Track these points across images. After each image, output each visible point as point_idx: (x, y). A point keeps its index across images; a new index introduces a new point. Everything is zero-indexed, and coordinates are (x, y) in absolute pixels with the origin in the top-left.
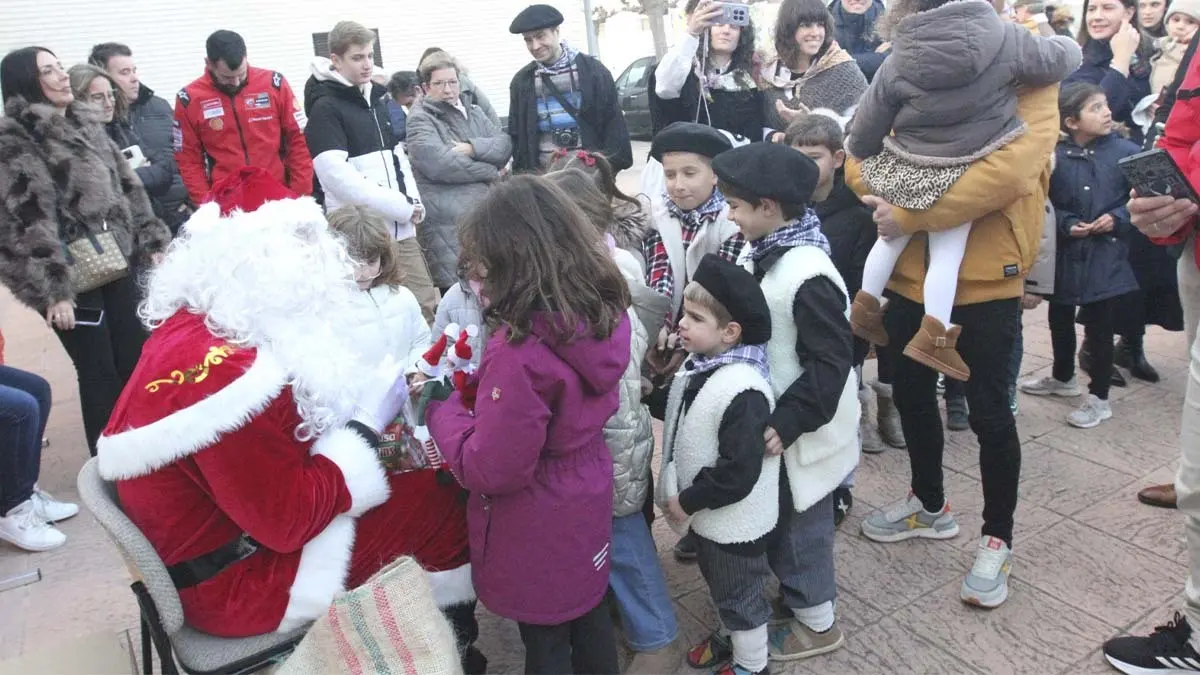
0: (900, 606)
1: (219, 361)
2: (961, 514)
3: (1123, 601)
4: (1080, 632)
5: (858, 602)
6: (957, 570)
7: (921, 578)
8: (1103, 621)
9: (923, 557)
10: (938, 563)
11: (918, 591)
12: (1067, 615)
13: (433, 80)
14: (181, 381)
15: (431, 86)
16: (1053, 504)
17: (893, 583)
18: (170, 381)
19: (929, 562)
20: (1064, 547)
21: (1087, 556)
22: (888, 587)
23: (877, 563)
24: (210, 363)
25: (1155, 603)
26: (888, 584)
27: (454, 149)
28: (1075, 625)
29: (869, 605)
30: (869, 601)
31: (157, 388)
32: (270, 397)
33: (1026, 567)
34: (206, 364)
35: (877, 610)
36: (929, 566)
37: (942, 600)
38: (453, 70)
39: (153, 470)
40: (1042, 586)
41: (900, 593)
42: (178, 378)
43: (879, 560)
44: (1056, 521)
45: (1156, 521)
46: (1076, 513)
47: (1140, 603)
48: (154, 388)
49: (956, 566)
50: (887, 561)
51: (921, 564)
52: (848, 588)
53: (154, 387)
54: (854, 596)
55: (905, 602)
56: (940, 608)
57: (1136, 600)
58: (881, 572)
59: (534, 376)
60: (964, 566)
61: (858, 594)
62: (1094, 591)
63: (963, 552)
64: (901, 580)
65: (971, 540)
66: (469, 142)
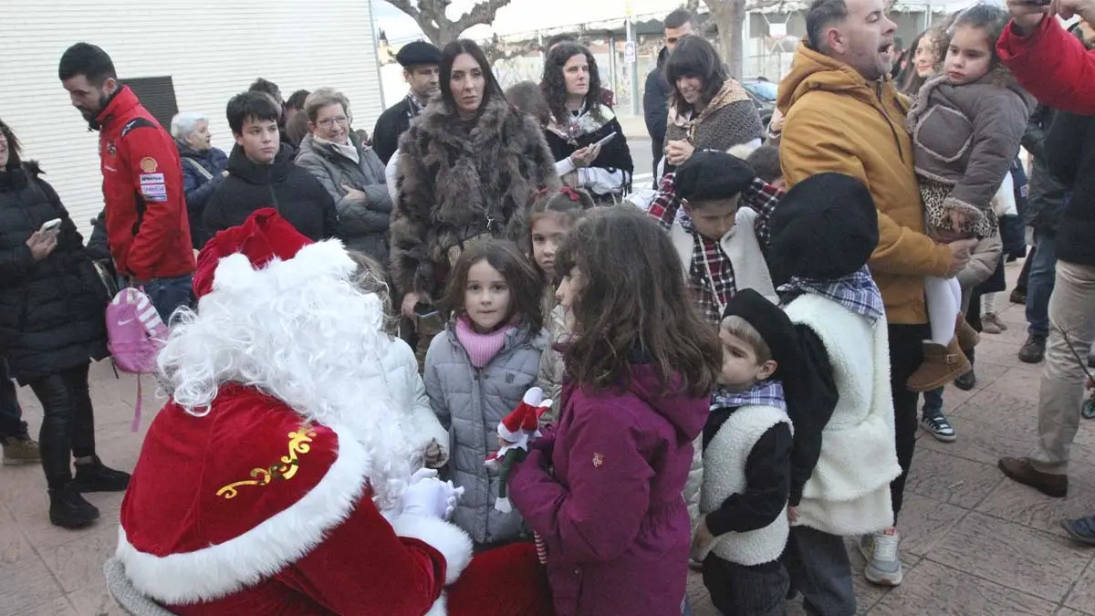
1: (306, 449)
3: (1048, 577)
4: (1027, 610)
8: (1040, 598)
12: (1010, 597)
13: (320, 118)
14: (267, 479)
15: (318, 124)
16: (954, 499)
18: (253, 482)
20: (980, 536)
21: (1002, 542)
24: (296, 453)
25: (1074, 578)
27: (347, 197)
28: (1019, 604)
31: (235, 493)
34: (293, 454)
38: (339, 106)
40: (977, 572)
42: (261, 477)
44: (963, 514)
45: (1043, 506)
46: (975, 506)
47: (1063, 578)
48: (230, 493)
56: (904, 603)
57: (1058, 576)
59: (636, 435)
62: (1023, 573)
66: (363, 190)
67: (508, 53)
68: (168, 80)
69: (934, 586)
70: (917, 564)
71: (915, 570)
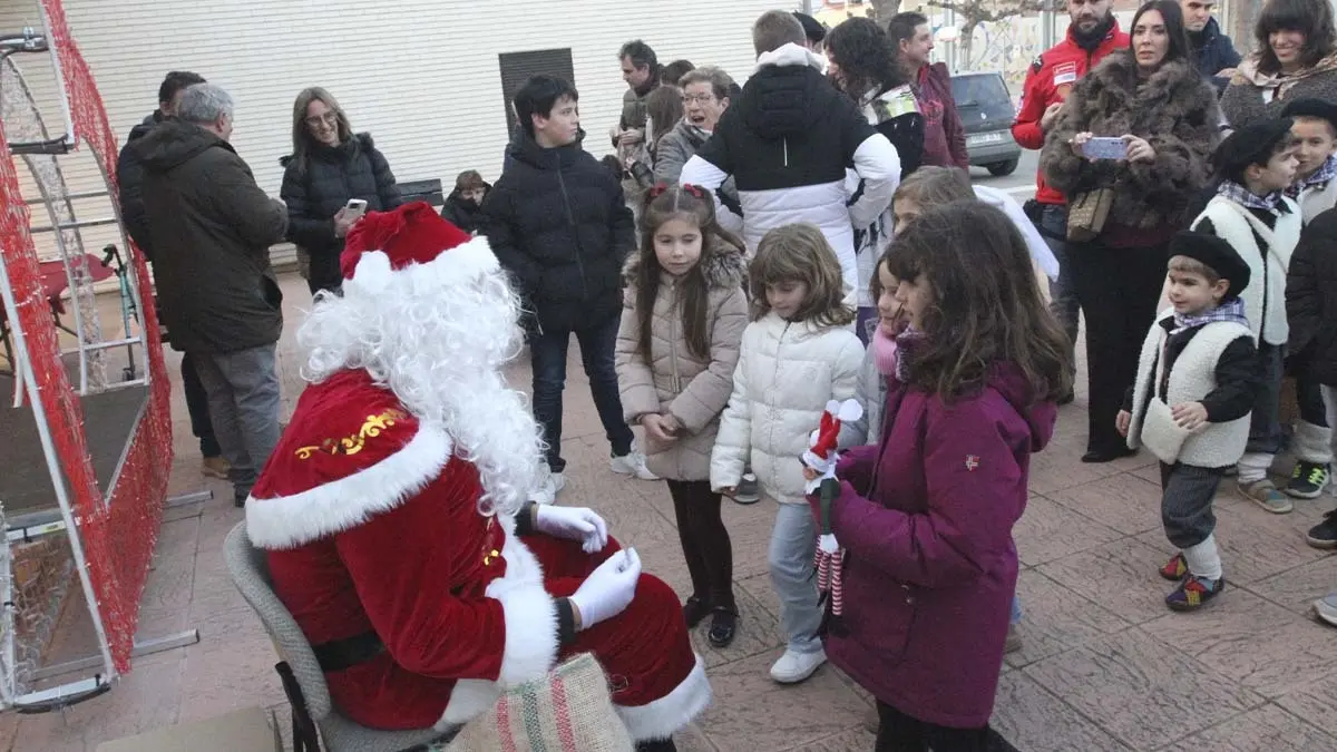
0: (1158, 745)
1: (376, 433)
2: (1242, 639)
6: (1235, 708)
7: (1187, 714)
9: (1190, 688)
10: (1210, 697)
11: (1182, 729)
14: (334, 450)
17: (1151, 717)
18: (322, 449)
22: (1145, 721)
24: (366, 435)
26: (1146, 717)
31: (308, 455)
32: (427, 477)
33: (1323, 710)
34: (362, 435)
37: (1212, 743)
39: (298, 544)
49: (1233, 702)
51: (1188, 697)
53: (305, 454)
55: (1167, 741)
60: (1242, 703)
63: (1242, 687)
64: (1160, 713)
65: (1253, 671)
67: (994, 14)
68: (568, 51)
69: (1268, 740)
70: (1258, 707)
71: (1250, 714)
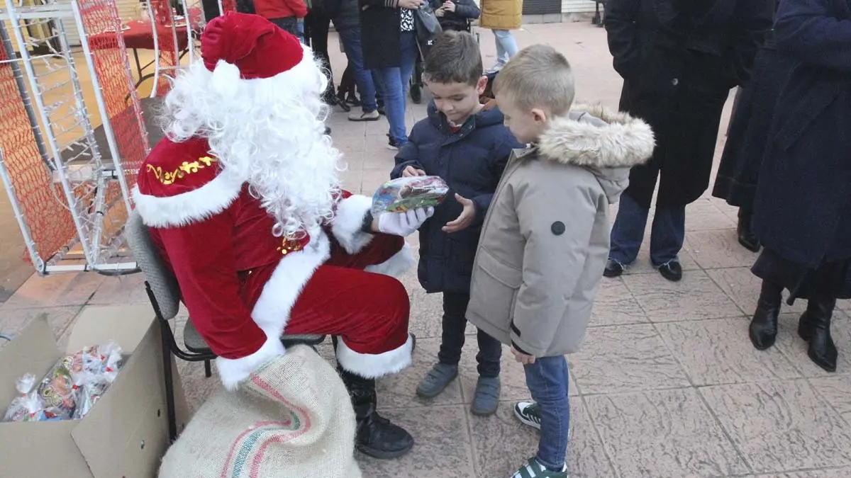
5: (735, 452)
7: (809, 454)
9: (823, 435)
10: (835, 447)
11: (798, 464)
17: (778, 448)
19: (825, 441)
22: (772, 450)
23: (774, 425)
26: (774, 447)
29: (744, 460)
30: (746, 457)
35: (748, 466)
36: (824, 445)
41: (779, 460)
43: (778, 424)
50: (785, 427)
51: (817, 442)
52: (733, 436)
54: (735, 447)
58: (772, 434)
61: (740, 446)
64: (787, 448)
